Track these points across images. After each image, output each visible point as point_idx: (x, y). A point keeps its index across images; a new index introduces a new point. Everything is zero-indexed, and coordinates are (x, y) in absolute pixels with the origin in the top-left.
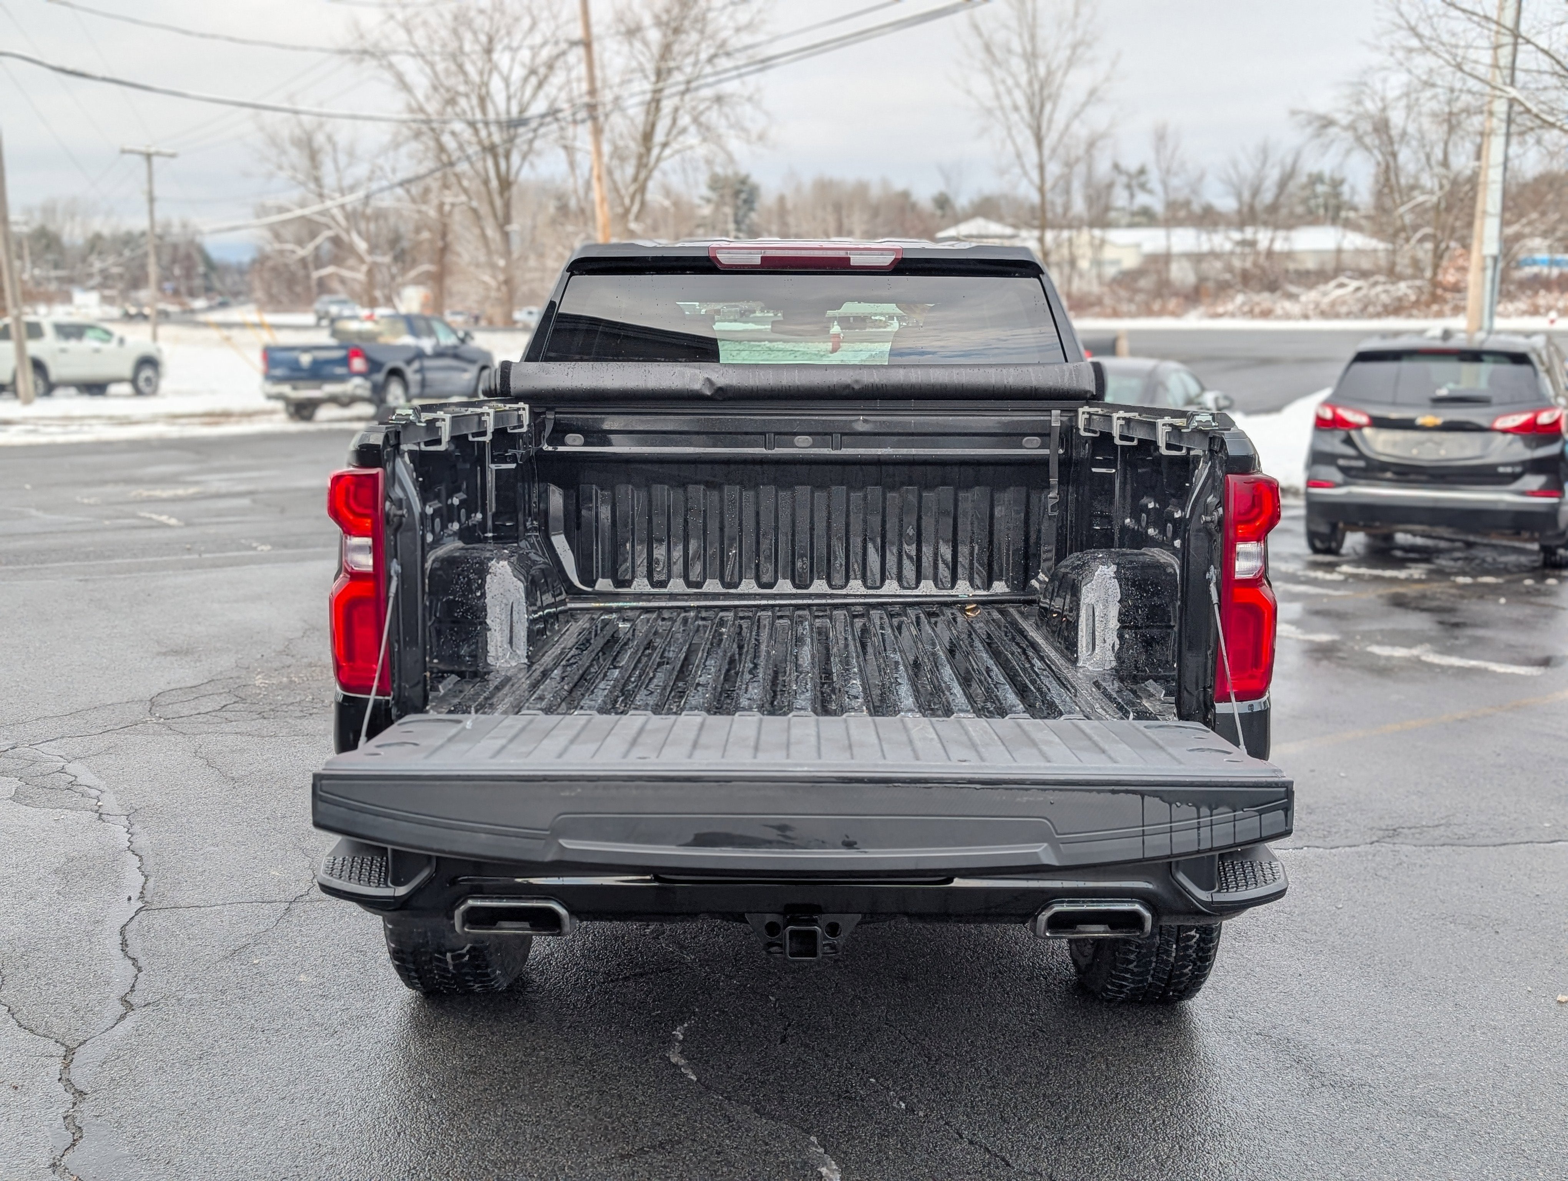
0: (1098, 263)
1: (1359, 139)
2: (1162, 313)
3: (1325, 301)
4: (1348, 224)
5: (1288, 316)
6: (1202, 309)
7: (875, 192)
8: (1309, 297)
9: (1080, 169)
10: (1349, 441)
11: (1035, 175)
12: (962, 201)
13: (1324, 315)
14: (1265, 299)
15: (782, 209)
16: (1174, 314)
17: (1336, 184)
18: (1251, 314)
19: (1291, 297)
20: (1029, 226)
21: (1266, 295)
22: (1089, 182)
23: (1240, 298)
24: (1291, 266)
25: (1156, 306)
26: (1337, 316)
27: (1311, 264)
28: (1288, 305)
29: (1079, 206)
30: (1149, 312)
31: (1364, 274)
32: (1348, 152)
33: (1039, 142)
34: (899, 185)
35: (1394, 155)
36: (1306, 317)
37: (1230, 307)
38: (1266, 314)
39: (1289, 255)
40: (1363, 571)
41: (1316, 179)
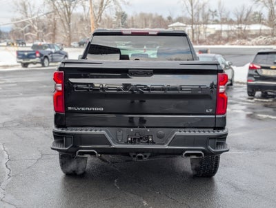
0: (205, 32)
1: (265, 4)
2: (220, 44)
3: (257, 42)
4: (263, 23)
5: (249, 45)
6: (228, 43)
7: (154, 16)
8: (254, 40)
9: (201, 11)
10: (256, 72)
11: (191, 12)
12: (174, 18)
13: (257, 44)
14: (243, 41)
15: (132, 20)
16: (223, 44)
17: (260, 15)
18: (240, 44)
19: (249, 40)
20: (189, 24)
21: (244, 40)
22: (203, 14)
23: (238, 41)
24: (249, 33)
25: (218, 42)
26: (260, 45)
27: (254, 33)
28: (249, 42)
29: (201, 19)
30: (217, 44)
31: (266, 35)
32: (263, 7)
33: (192, 5)
34: (159, 14)
35: (273, 8)
36: (253, 45)
37: (235, 43)
38: (244, 44)
39: (249, 31)
40: (259, 100)
41: (256, 13)
